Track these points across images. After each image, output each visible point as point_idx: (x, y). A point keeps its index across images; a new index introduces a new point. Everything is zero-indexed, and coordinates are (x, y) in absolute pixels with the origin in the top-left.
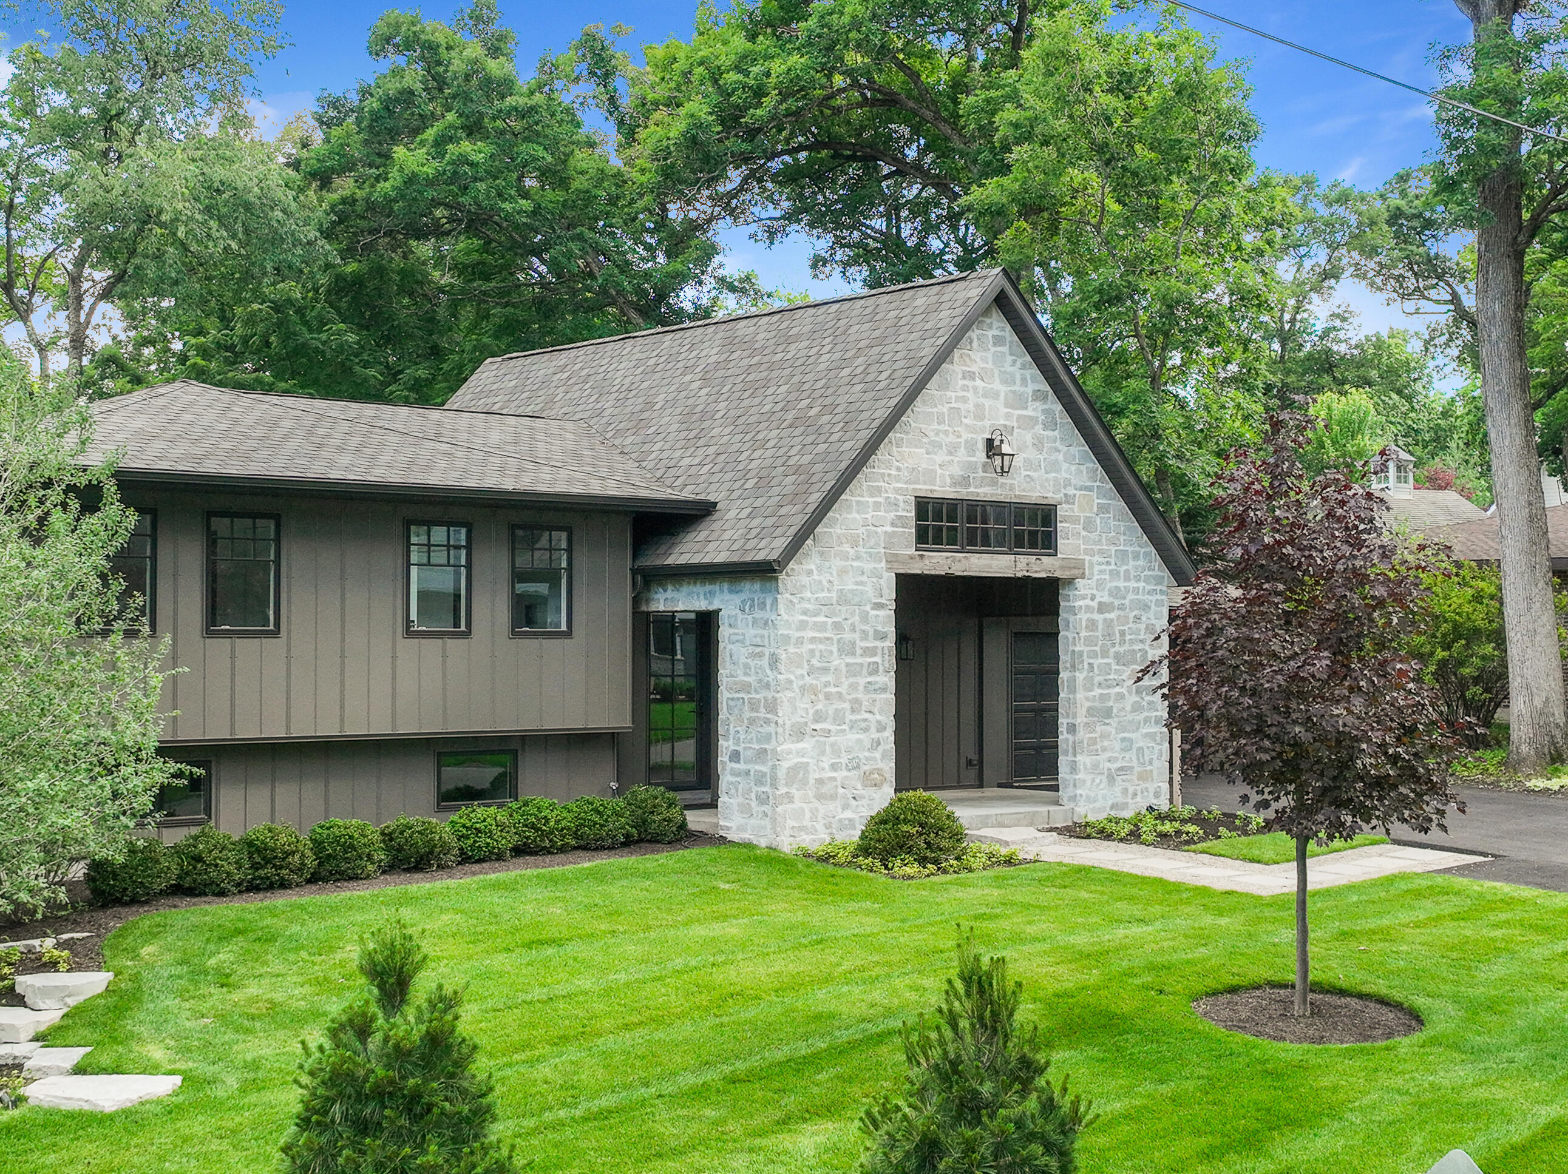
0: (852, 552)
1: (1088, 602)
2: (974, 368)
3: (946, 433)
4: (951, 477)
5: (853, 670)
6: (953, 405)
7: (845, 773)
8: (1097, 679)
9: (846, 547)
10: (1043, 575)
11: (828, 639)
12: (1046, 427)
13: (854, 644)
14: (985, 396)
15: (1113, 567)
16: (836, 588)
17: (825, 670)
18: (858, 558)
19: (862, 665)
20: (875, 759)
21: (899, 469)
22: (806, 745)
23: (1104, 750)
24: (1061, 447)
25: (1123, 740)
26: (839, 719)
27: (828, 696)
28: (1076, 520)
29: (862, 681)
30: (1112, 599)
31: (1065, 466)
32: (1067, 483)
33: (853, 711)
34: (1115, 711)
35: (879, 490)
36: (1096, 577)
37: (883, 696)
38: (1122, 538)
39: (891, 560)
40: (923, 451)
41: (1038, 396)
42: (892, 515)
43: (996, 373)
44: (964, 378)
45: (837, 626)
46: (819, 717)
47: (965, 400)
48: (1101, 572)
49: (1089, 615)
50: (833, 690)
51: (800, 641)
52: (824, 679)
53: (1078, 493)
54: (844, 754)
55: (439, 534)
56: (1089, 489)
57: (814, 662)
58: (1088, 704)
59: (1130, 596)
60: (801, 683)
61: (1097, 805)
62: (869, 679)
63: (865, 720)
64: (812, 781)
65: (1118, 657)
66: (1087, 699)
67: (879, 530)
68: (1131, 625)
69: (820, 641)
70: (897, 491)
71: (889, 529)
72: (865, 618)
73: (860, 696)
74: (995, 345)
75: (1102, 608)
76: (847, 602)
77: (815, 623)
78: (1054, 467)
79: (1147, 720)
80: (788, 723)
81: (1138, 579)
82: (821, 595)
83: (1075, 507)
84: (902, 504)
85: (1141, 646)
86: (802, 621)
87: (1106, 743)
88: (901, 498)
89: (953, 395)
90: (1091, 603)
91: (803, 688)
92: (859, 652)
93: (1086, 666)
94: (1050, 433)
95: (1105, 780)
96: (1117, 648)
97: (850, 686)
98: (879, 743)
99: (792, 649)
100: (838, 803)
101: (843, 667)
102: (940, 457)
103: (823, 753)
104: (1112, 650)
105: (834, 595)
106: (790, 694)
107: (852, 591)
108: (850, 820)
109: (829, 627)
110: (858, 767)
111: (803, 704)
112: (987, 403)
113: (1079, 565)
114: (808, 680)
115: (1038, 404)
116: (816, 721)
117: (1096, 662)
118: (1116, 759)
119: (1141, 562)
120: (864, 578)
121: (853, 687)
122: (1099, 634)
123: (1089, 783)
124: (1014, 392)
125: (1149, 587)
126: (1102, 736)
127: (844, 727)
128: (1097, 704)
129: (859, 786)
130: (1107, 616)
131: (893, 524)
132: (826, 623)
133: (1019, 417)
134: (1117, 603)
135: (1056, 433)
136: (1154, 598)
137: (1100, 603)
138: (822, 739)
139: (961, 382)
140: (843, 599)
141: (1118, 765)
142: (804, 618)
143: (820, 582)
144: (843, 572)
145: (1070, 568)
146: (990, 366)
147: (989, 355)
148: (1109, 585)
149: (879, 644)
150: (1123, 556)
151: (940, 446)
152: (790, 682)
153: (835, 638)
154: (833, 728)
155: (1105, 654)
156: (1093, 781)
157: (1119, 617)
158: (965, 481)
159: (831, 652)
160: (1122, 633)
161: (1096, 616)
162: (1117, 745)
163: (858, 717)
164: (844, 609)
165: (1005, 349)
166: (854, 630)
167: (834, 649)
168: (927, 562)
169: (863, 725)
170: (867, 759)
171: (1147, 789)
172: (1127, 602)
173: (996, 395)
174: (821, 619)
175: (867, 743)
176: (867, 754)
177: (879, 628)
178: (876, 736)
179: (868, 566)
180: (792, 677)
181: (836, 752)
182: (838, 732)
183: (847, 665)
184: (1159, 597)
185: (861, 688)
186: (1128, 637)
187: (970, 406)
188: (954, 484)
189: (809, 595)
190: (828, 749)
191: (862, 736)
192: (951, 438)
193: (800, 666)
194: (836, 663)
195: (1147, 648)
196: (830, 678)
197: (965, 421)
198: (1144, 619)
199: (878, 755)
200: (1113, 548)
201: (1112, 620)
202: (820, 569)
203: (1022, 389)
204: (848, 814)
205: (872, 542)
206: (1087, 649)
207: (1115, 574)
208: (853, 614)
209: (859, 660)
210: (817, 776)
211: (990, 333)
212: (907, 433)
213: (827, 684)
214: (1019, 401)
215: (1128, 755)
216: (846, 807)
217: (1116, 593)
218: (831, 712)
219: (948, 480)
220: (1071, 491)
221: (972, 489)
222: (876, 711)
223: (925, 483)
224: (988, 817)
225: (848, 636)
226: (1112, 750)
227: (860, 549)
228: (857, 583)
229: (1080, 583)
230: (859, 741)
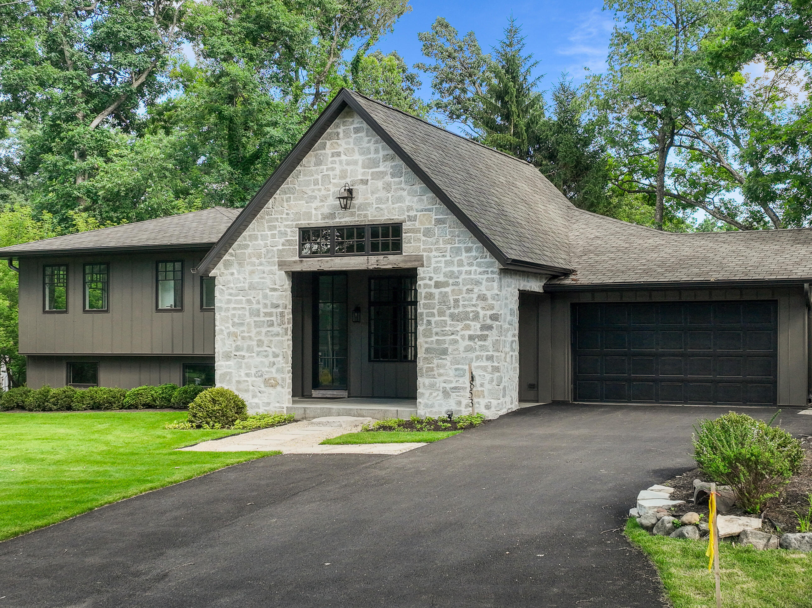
0: (257, 261)
1: (427, 282)
2: (340, 149)
3: (319, 190)
4: (322, 214)
5: (258, 325)
6: (325, 173)
7: (254, 379)
8: (434, 330)
9: (254, 259)
10: (390, 267)
11: (243, 308)
12: (393, 175)
13: (259, 310)
14: (348, 164)
15: (448, 258)
16: (248, 281)
17: (242, 324)
18: (261, 264)
19: (264, 321)
20: (272, 372)
21: (287, 214)
22: (231, 363)
23: (440, 375)
24: (405, 187)
25: (456, 370)
26: (250, 349)
27: (243, 338)
28: (418, 231)
29: (264, 330)
30: (446, 279)
31: (408, 198)
32: (410, 209)
33: (258, 346)
34: (450, 350)
35: (275, 227)
36: (433, 265)
37: (276, 338)
38: (457, 239)
39: (281, 264)
40: (304, 202)
41: (386, 158)
42: (283, 240)
43: (356, 149)
44: (333, 156)
45: (249, 301)
46: (238, 349)
47: (333, 169)
48: (437, 262)
49: (427, 290)
50: (246, 334)
51: (227, 310)
52: (241, 329)
53: (419, 214)
54: (253, 368)
55: (170, 266)
56: (430, 210)
57: (236, 320)
58: (427, 346)
59: (463, 276)
60: (228, 331)
61: (434, 410)
62: (268, 329)
63: (266, 351)
64: (234, 382)
65: (452, 316)
66: (426, 342)
67: (275, 249)
68: (465, 295)
69: (239, 309)
70: (286, 226)
71: (280, 247)
72: (265, 297)
73: (263, 338)
74: (355, 133)
75: (438, 285)
76: (255, 289)
77: (236, 300)
78: (400, 199)
79: (478, 358)
80: (221, 351)
81: (470, 264)
82: (239, 285)
83: (417, 223)
84: (289, 233)
85: (474, 309)
86: (228, 299)
87: (442, 371)
88: (289, 230)
89: (325, 167)
90: (429, 282)
91: (229, 334)
92: (262, 314)
93: (425, 322)
94: (397, 179)
95: (441, 394)
96: (452, 310)
97: (257, 333)
98: (274, 364)
99: (223, 314)
100: (250, 394)
101: (253, 324)
102: (316, 204)
103: (240, 367)
104: (448, 312)
105: (247, 286)
106: (221, 336)
107: (257, 283)
108: (256, 404)
109: (244, 302)
110: (262, 376)
111: (229, 342)
112: (349, 168)
113: (420, 259)
114: (232, 329)
115: (387, 163)
116: (237, 351)
117: (433, 320)
118: (451, 382)
119: (474, 253)
120: (265, 275)
121: (259, 333)
122: (436, 302)
123: (427, 395)
124: (370, 159)
125: (479, 270)
126: (438, 366)
127: (253, 354)
128: (435, 346)
129: (262, 386)
130: (443, 290)
131: (283, 245)
132: (242, 300)
133: (373, 173)
134: (451, 281)
135: (402, 179)
136: (485, 276)
137: (436, 282)
138: (240, 360)
139: (330, 159)
140: (252, 287)
141: (453, 385)
142: (230, 297)
143: (238, 279)
144: (252, 272)
145: (411, 261)
146: (352, 146)
147: (351, 140)
148: (444, 270)
149: (274, 310)
150: (457, 251)
151: (315, 198)
152: (222, 330)
153: (248, 308)
154: (247, 355)
155: (441, 313)
156: (431, 394)
157: (453, 291)
158: (332, 216)
159: (245, 315)
160: (456, 301)
161: (433, 290)
162: (452, 373)
163: (262, 349)
164: (252, 292)
165: (363, 134)
166: (258, 303)
167: (247, 313)
168: (305, 264)
169: (265, 353)
170: (267, 372)
171: (478, 403)
172: (460, 280)
173: (355, 163)
174: (240, 298)
175: (267, 363)
176: (267, 369)
177: (275, 302)
178: (272, 360)
179: (267, 269)
180: (223, 328)
181: (248, 367)
182: (249, 357)
183: (255, 321)
184: (490, 276)
185: (263, 334)
186: (461, 303)
187: (337, 172)
188: (324, 218)
189: (232, 285)
190: (244, 365)
191: (264, 360)
192: (323, 192)
193: (227, 322)
194: (248, 320)
195: (479, 310)
196: (245, 328)
197: (332, 180)
198: (476, 290)
199: (273, 370)
200: (449, 246)
201: (446, 293)
202: (239, 273)
203: (375, 156)
204: (256, 400)
205: (270, 255)
206: (425, 311)
207: (447, 263)
208: (258, 294)
209: (262, 319)
210: (237, 379)
211: (352, 127)
212: (294, 193)
213: (243, 332)
214: (374, 163)
215: (461, 380)
216: (254, 396)
217: (451, 275)
218: (245, 346)
219: (320, 217)
220: (413, 213)
221: (337, 220)
222: (272, 346)
223: (304, 220)
224: (351, 410)
225: (255, 306)
226: (447, 375)
227: (263, 260)
228: (260, 278)
229: (420, 271)
230: (262, 362)
